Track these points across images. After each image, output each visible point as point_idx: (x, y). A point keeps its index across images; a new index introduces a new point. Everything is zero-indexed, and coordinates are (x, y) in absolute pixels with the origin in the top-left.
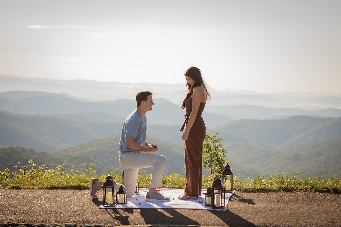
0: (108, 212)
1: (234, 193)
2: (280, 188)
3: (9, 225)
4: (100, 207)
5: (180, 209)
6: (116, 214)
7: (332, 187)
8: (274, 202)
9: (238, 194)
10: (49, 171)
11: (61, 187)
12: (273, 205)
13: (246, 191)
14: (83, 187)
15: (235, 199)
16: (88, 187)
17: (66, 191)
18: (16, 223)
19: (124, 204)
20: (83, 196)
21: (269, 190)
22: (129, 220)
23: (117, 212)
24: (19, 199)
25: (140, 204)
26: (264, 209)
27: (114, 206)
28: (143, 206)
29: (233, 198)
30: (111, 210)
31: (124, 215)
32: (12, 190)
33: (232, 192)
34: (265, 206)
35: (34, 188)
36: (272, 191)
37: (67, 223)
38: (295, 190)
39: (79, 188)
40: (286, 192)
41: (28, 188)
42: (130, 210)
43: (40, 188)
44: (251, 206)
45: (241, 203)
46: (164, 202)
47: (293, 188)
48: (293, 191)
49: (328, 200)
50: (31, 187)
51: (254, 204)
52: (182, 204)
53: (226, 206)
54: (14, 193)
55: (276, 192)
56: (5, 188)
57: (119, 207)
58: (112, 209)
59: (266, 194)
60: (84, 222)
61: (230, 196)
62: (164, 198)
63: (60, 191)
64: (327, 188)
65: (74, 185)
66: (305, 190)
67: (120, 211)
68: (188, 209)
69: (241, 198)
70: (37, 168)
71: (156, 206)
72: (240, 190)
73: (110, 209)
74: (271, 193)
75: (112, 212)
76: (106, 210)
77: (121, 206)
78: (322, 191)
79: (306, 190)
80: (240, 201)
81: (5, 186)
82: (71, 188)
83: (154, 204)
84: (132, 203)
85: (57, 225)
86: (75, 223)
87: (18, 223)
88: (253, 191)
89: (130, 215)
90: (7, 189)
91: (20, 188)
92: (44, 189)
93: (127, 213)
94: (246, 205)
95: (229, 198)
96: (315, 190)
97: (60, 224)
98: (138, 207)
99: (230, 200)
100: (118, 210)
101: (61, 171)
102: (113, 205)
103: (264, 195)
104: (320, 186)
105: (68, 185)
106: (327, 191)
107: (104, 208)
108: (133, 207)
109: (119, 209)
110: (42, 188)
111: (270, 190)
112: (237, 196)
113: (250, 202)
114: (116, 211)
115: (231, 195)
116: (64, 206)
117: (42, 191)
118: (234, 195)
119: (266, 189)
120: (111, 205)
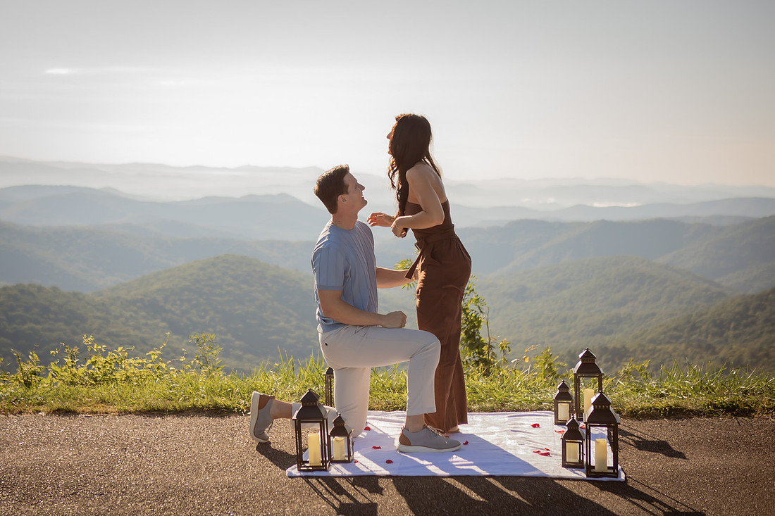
0: (316, 490)
4: (289, 473)
6: (337, 496)
10: (131, 361)
11: (172, 408)
14: (226, 407)
16: (238, 410)
17: (187, 420)
19: (348, 462)
20: (232, 436)
23: (340, 491)
24: (76, 444)
25: (388, 461)
27: (326, 470)
28: (399, 469)
30: (320, 483)
31: (361, 500)
32: (55, 418)
35: (106, 413)
39: (217, 411)
41: (92, 412)
42: (370, 482)
43: (121, 412)
50: (100, 408)
54: (61, 426)
56: (38, 412)
57: (340, 474)
58: (322, 477)
63: (171, 422)
65: (204, 404)
67: (345, 484)
70: (105, 355)
71: (434, 469)
73: (317, 478)
75: (326, 489)
76: (308, 482)
77: (343, 470)
80: (639, 448)
81: (39, 405)
82: (197, 411)
84: (368, 461)
90: (43, 414)
91: (75, 413)
92: (130, 413)
98: (387, 473)
100: (337, 480)
101: (157, 360)
102: (323, 467)
105: (188, 404)
107: (299, 474)
108: (378, 473)
109: (339, 477)
110: (126, 413)
114: (334, 485)
116: (196, 469)
117: (128, 420)
120: (316, 468)
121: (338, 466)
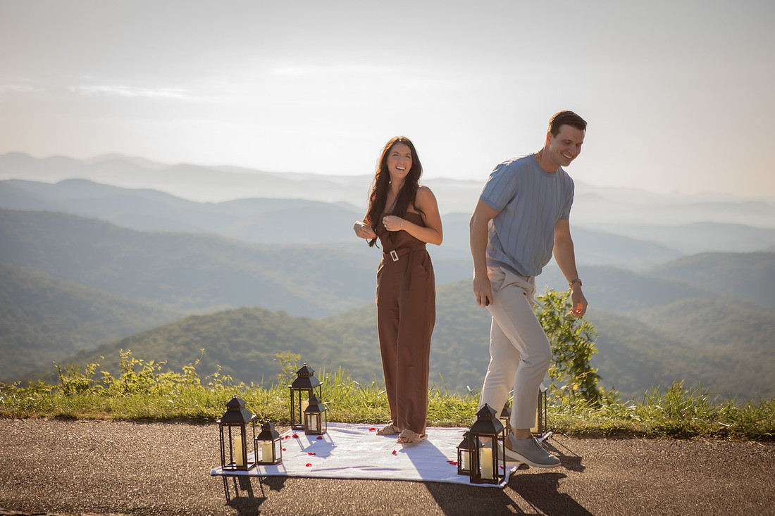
0: (226, 487)
1: (547, 438)
2: (661, 429)
4: (213, 471)
9: (555, 441)
19: (272, 464)
21: (633, 432)
23: (246, 486)
27: (246, 470)
28: (312, 471)
30: (234, 480)
31: (258, 494)
36: (640, 435)
38: (696, 435)
40: (674, 438)
47: (693, 428)
48: (691, 435)
49: (772, 462)
55: (649, 437)
57: (257, 474)
58: (237, 476)
59: (622, 442)
66: (722, 435)
67: (254, 482)
72: (563, 432)
73: (234, 476)
74: (636, 441)
75: (235, 486)
76: (224, 479)
77: (263, 470)
79: (724, 434)
88: (594, 434)
89: (270, 494)
96: (747, 435)
100: (251, 478)
102: (243, 467)
104: (762, 425)
107: (221, 473)
108: (290, 474)
109: (254, 476)
111: (636, 432)
114: (245, 482)
119: (627, 430)
120: (239, 468)
121: (261, 467)
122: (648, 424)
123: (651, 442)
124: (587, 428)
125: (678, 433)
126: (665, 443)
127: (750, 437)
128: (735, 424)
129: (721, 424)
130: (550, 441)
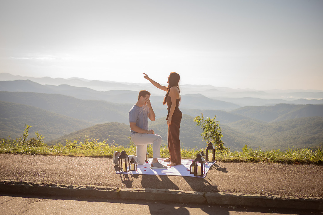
0: (121, 177)
2: (249, 160)
3: (50, 185)
4: (117, 172)
5: (172, 175)
7: (286, 159)
8: (242, 171)
9: (218, 163)
12: (240, 174)
13: (224, 161)
15: (215, 168)
18: (55, 184)
19: (134, 170)
21: (240, 160)
22: (132, 184)
25: (145, 171)
26: (233, 176)
29: (213, 167)
33: (213, 162)
34: (235, 174)
36: (243, 161)
37: (88, 185)
38: (259, 161)
40: (253, 162)
42: (136, 176)
44: (225, 174)
45: (218, 171)
46: (163, 170)
47: (258, 159)
49: (282, 169)
51: (227, 172)
52: (175, 171)
53: (205, 174)
55: (245, 162)
58: (125, 174)
59: (238, 164)
60: (101, 185)
61: (211, 166)
62: (163, 166)
64: (283, 160)
68: (177, 176)
69: (219, 167)
71: (156, 173)
72: (220, 161)
73: (123, 174)
74: (241, 163)
76: (120, 175)
77: (131, 172)
78: (279, 162)
79: (267, 161)
80: (217, 170)
83: (155, 171)
84: (140, 170)
85: (81, 187)
86: (94, 186)
87: (56, 184)
88: (229, 161)
89: (135, 179)
93: (133, 178)
94: (221, 173)
95: (209, 167)
96: (274, 161)
97: (84, 186)
98: (142, 173)
99: (210, 169)
102: (126, 171)
103: (236, 165)
104: (278, 158)
106: (283, 162)
107: (119, 173)
109: (129, 174)
112: (216, 166)
113: (224, 170)
114: (127, 176)
115: (212, 164)
118: (215, 164)
119: (239, 160)
120: (124, 172)
121: (131, 171)
122: (245, 158)
123: (246, 164)
124: (227, 160)
125: (254, 161)
126: (250, 164)
127: (275, 162)
128: (270, 158)
129: (266, 158)
130: (216, 163)
